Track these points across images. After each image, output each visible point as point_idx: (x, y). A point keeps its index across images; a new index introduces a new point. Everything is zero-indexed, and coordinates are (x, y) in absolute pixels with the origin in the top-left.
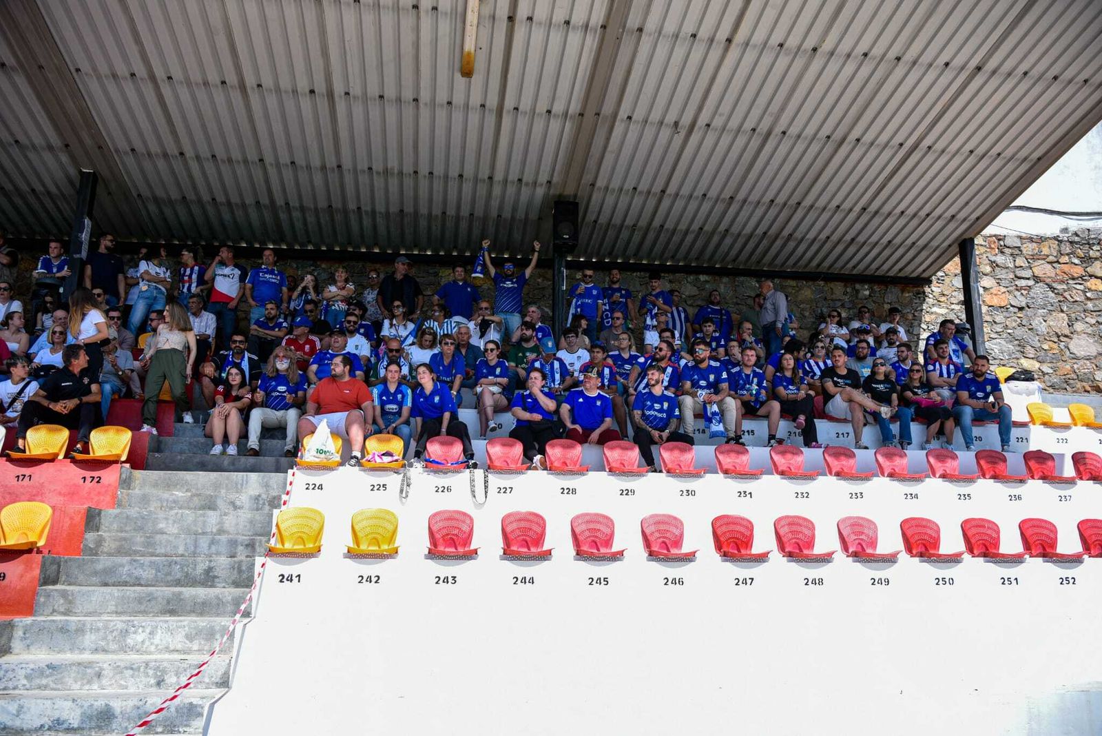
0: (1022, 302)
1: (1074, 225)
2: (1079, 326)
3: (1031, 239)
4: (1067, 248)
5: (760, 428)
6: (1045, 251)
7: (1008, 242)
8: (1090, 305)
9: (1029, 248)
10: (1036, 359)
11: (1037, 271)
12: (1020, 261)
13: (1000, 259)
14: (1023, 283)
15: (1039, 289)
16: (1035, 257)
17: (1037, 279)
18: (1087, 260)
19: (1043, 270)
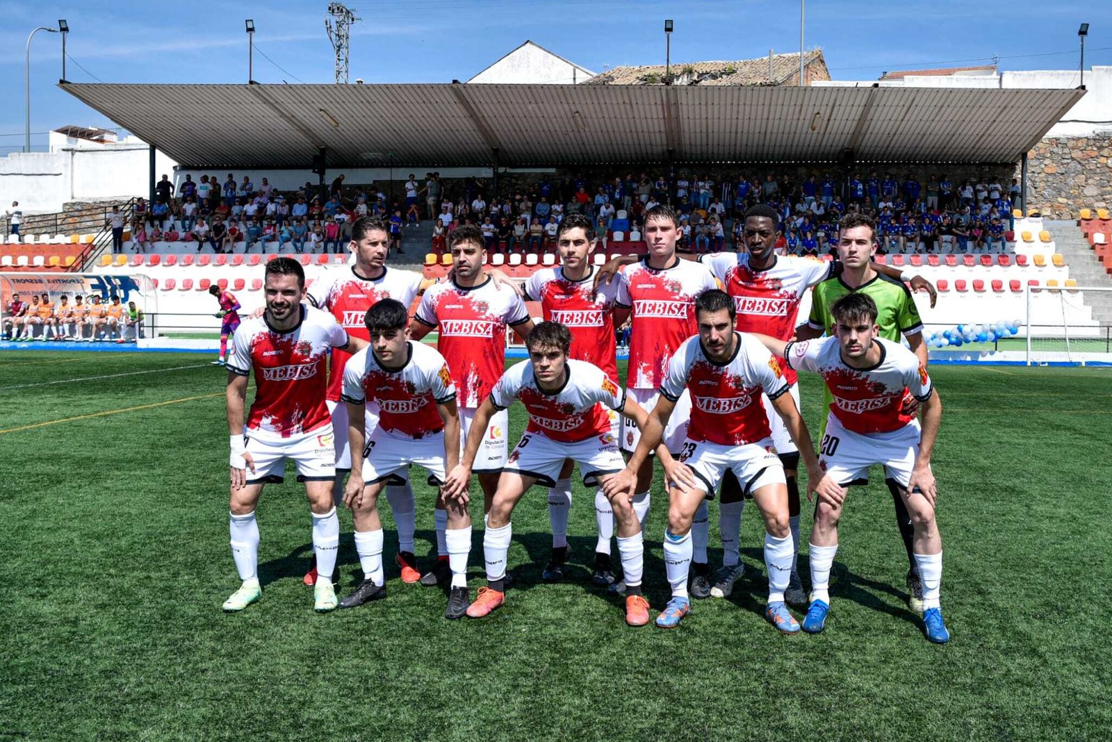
0: (1063, 170)
1: (1099, 129)
2: (1090, 181)
3: (1073, 139)
4: (1092, 142)
5: (913, 244)
6: (1080, 144)
7: (1061, 141)
8: (1098, 170)
9: (1071, 144)
10: (1066, 198)
11: (1074, 155)
12: (1066, 151)
13: (1055, 150)
14: (1065, 161)
15: (1073, 164)
16: (1073, 148)
17: (1073, 159)
18: (1101, 148)
19: (1077, 154)
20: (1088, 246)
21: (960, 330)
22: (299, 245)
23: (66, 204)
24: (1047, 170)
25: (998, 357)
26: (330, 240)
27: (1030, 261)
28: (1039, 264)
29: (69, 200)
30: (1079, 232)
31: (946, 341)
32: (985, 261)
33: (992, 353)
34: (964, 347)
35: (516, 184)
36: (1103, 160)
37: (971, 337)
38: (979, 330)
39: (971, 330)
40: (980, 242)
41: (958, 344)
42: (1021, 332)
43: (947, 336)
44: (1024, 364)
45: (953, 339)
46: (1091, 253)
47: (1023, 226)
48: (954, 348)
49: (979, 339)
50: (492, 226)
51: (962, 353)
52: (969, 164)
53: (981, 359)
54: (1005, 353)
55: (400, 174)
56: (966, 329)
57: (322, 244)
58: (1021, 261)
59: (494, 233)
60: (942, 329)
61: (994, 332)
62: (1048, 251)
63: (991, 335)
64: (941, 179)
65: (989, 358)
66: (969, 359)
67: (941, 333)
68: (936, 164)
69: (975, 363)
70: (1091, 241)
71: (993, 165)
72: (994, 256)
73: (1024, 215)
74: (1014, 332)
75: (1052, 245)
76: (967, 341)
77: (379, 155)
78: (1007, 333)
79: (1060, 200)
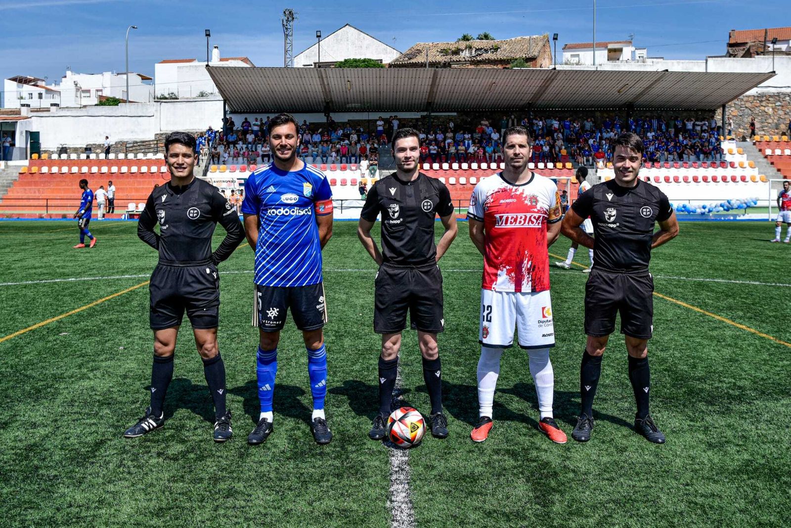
0: (741, 114)
1: (760, 90)
3: (746, 96)
4: (756, 98)
12: (743, 103)
13: (737, 102)
15: (746, 110)
17: (746, 107)
18: (761, 101)
19: (748, 105)
20: (762, 156)
21: (729, 203)
22: (325, 159)
23: (156, 135)
24: (732, 113)
25: (747, 217)
26: (344, 155)
27: (736, 165)
28: (741, 165)
29: (159, 132)
30: (755, 149)
31: (722, 209)
32: (713, 165)
33: (744, 215)
34: (731, 212)
35: (434, 122)
36: (762, 108)
37: (735, 206)
38: (738, 203)
39: (735, 203)
40: (707, 154)
41: (728, 210)
42: (759, 204)
43: (722, 206)
44: (767, 220)
45: (726, 208)
46: (765, 160)
47: (726, 145)
48: (725, 213)
49: (739, 207)
50: (436, 147)
51: (728, 215)
52: (691, 110)
53: (738, 218)
54: (750, 215)
55: (373, 116)
56: (732, 202)
57: (339, 158)
58: (732, 165)
59: (438, 151)
60: (719, 203)
61: (746, 203)
62: (744, 159)
63: (745, 205)
64: (676, 119)
65: (742, 218)
66: (732, 218)
67: (719, 204)
68: (673, 110)
69: (735, 220)
70: (764, 153)
71: (704, 111)
72: (718, 162)
73: (725, 139)
74: (755, 204)
75: (745, 156)
76: (732, 209)
77: (358, 105)
78: (753, 204)
79: (740, 130)
